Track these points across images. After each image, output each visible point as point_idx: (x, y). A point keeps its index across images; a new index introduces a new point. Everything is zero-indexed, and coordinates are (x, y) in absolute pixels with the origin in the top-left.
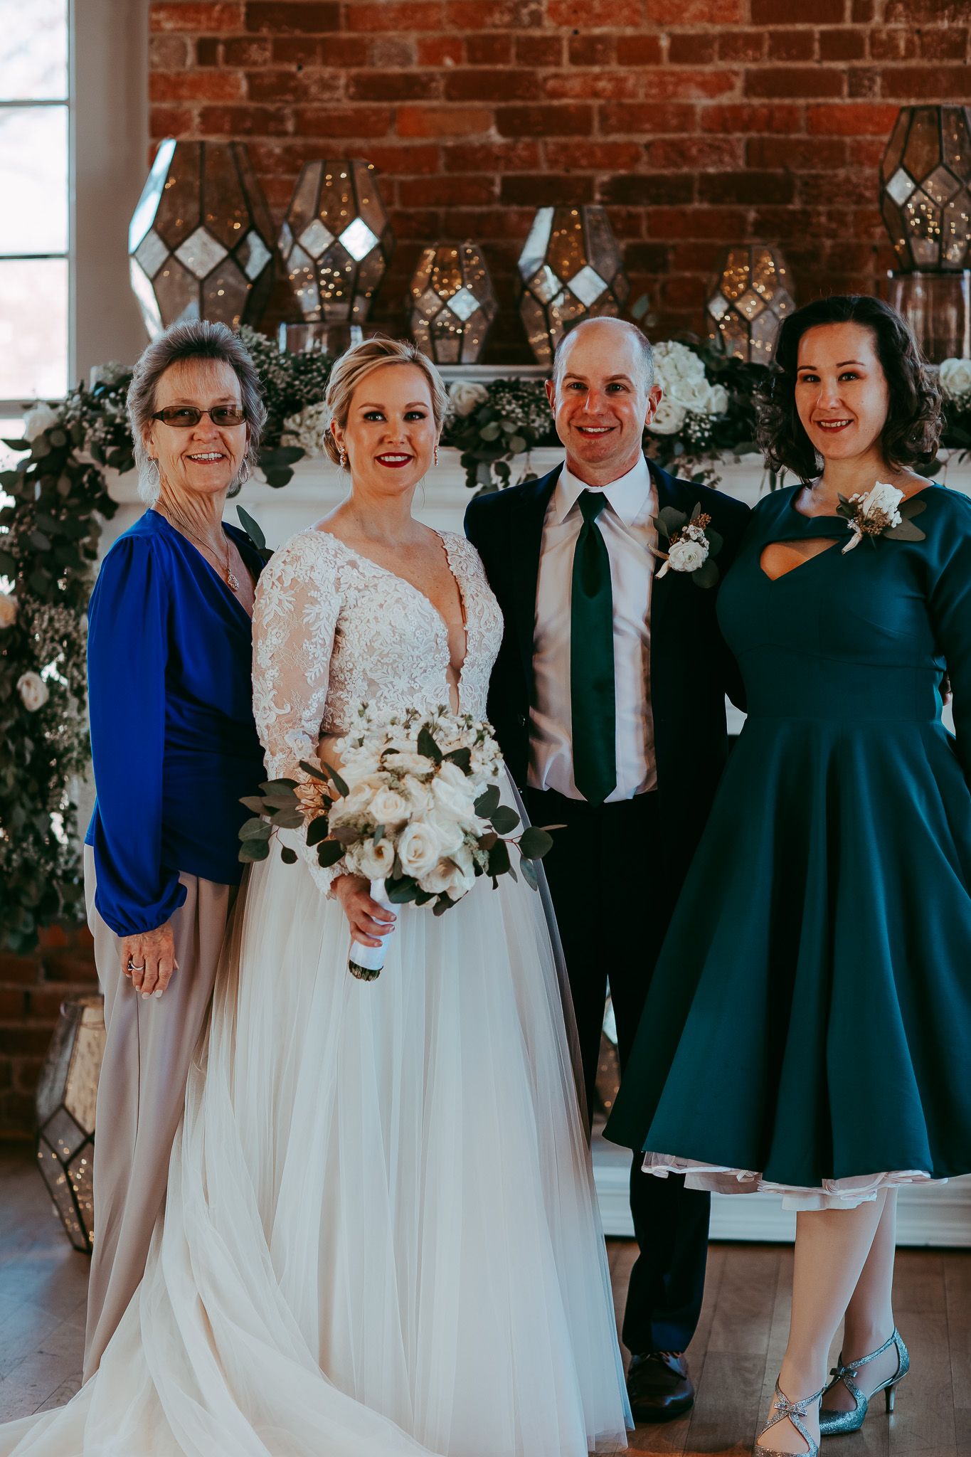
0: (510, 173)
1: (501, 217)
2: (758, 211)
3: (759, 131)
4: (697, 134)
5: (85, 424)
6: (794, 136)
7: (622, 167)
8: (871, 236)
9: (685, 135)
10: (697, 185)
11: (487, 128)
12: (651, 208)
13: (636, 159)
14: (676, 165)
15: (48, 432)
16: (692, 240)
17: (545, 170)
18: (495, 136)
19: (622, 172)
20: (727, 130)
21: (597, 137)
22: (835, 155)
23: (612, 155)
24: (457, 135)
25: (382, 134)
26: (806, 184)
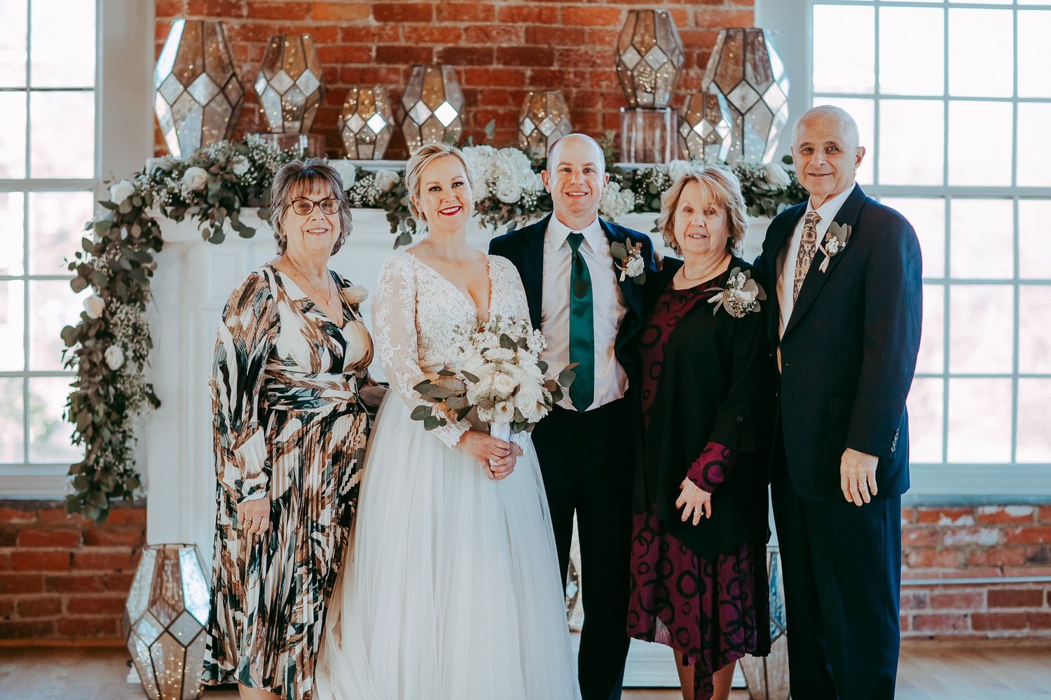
0: (382, 44)
1: (375, 71)
2: (532, 70)
3: (533, 22)
4: (496, 23)
5: (154, 193)
6: (554, 26)
7: (449, 42)
8: (600, 86)
9: (488, 23)
10: (495, 55)
11: (368, 16)
12: (468, 67)
13: (458, 37)
14: (483, 41)
15: (130, 198)
16: (492, 87)
17: (403, 43)
18: (372, 22)
19: (450, 45)
20: (513, 21)
21: (435, 23)
22: (579, 37)
23: (444, 34)
24: (349, 20)
25: (302, 18)
26: (561, 55)
